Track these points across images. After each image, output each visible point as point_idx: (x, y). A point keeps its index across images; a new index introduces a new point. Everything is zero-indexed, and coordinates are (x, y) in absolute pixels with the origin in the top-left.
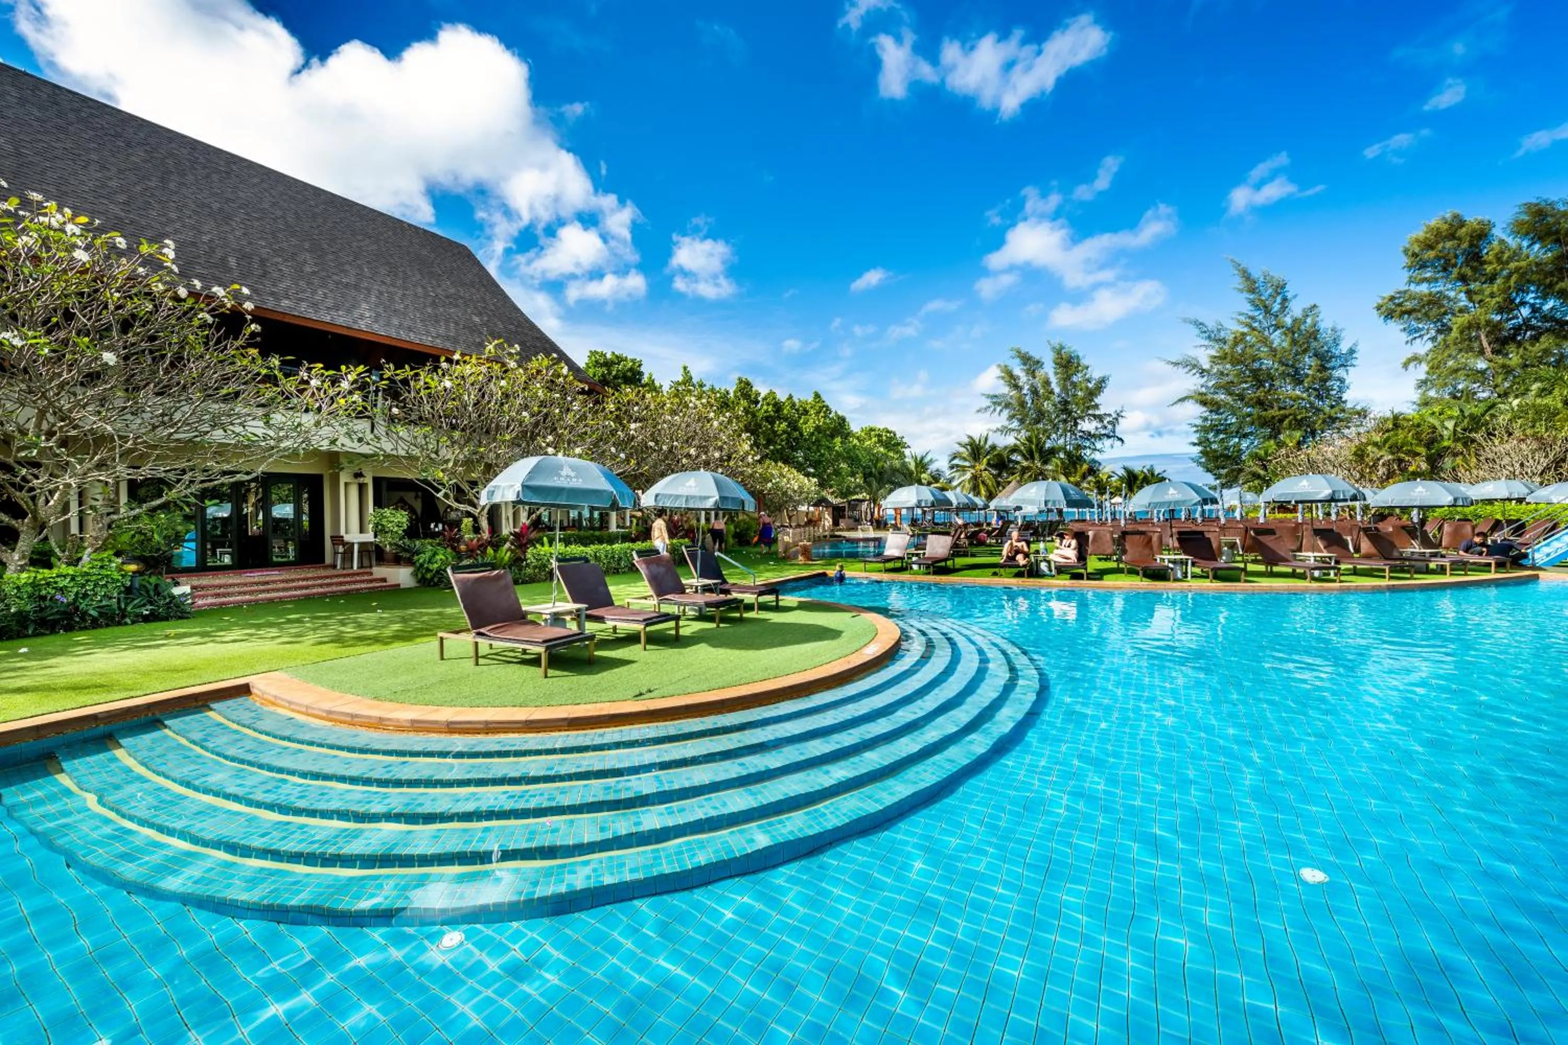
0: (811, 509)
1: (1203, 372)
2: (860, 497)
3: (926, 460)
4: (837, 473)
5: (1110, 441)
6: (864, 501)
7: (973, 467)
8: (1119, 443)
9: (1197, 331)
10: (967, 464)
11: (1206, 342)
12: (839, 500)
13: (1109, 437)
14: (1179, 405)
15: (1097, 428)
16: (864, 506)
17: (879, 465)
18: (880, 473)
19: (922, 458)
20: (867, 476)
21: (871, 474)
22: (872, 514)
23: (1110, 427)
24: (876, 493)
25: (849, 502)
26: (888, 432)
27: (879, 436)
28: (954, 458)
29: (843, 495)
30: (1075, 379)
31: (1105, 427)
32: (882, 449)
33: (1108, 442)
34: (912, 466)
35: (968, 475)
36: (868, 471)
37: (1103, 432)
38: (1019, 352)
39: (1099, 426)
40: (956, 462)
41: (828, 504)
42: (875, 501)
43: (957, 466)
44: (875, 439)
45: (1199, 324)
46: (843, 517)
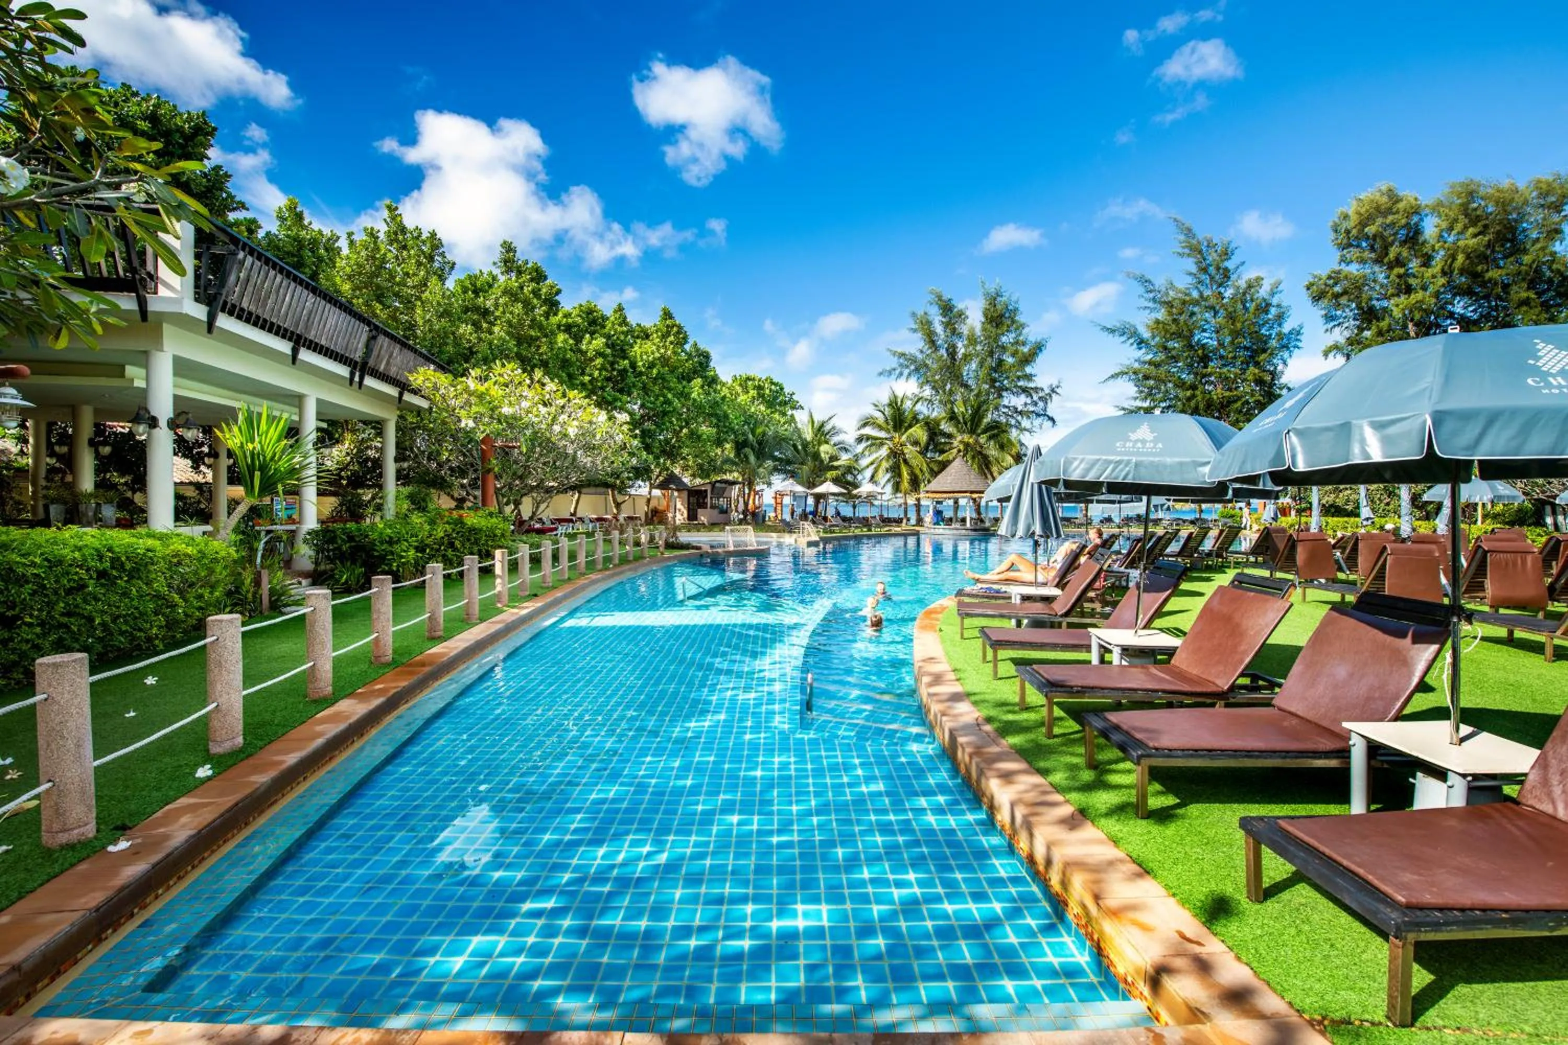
0: (657, 492)
1: (1141, 342)
2: (728, 477)
3: (827, 428)
4: (695, 436)
5: (1040, 419)
6: (734, 483)
7: (891, 439)
8: (1050, 423)
9: (1141, 290)
10: (882, 434)
11: (1151, 305)
12: (698, 481)
13: (1038, 415)
14: (1111, 382)
15: (1026, 404)
16: (735, 491)
17: (759, 430)
18: (760, 443)
19: (822, 425)
20: (740, 446)
21: (745, 444)
22: (746, 504)
23: (1041, 404)
24: (754, 474)
25: (713, 485)
26: (772, 383)
27: (759, 388)
28: (865, 425)
29: (702, 472)
30: (1004, 339)
31: (1036, 404)
32: (762, 408)
33: (1037, 422)
34: (808, 435)
35: (884, 452)
36: (741, 439)
37: (1032, 408)
38: (940, 298)
39: (1029, 400)
40: (868, 431)
41: (681, 486)
42: (751, 484)
43: (868, 438)
44: (753, 393)
45: (1145, 281)
46: (703, 506)
